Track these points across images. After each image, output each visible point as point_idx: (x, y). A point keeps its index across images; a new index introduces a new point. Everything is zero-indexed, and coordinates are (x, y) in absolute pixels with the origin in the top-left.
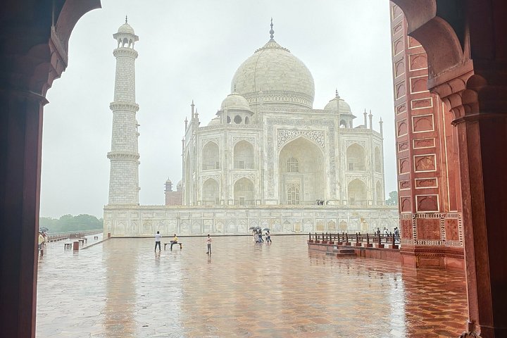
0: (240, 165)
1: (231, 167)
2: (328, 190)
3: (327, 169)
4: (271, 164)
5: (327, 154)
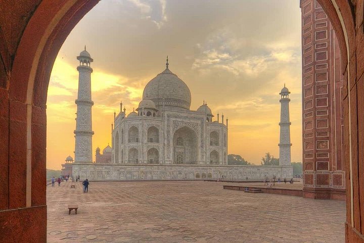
0: (151, 140)
1: (146, 141)
2: (200, 156)
3: (199, 145)
4: (169, 141)
5: (199, 136)
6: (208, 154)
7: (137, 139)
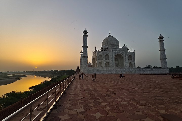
1: (105, 60)
5: (124, 57)
6: (128, 64)
7: (102, 59)
